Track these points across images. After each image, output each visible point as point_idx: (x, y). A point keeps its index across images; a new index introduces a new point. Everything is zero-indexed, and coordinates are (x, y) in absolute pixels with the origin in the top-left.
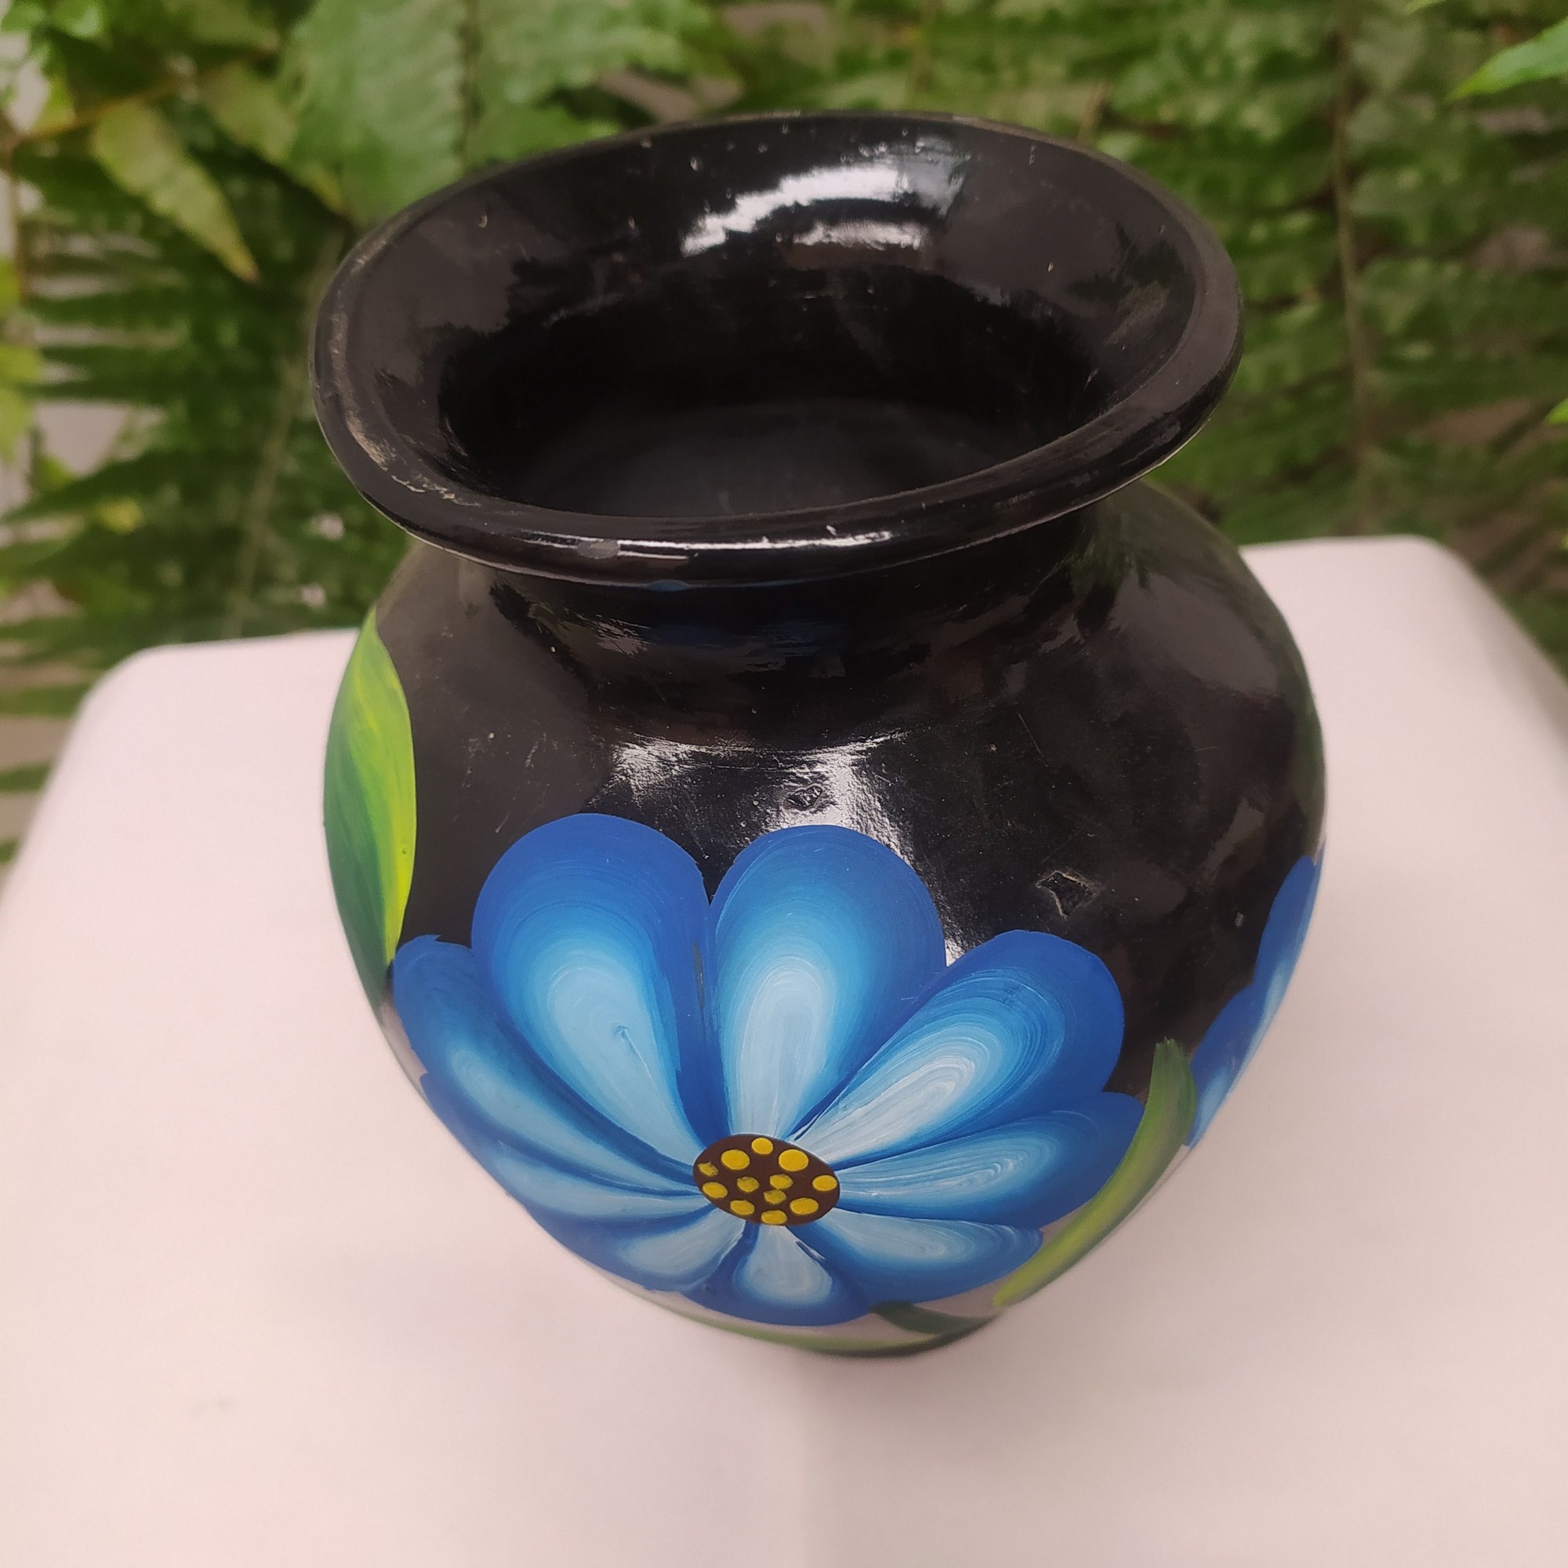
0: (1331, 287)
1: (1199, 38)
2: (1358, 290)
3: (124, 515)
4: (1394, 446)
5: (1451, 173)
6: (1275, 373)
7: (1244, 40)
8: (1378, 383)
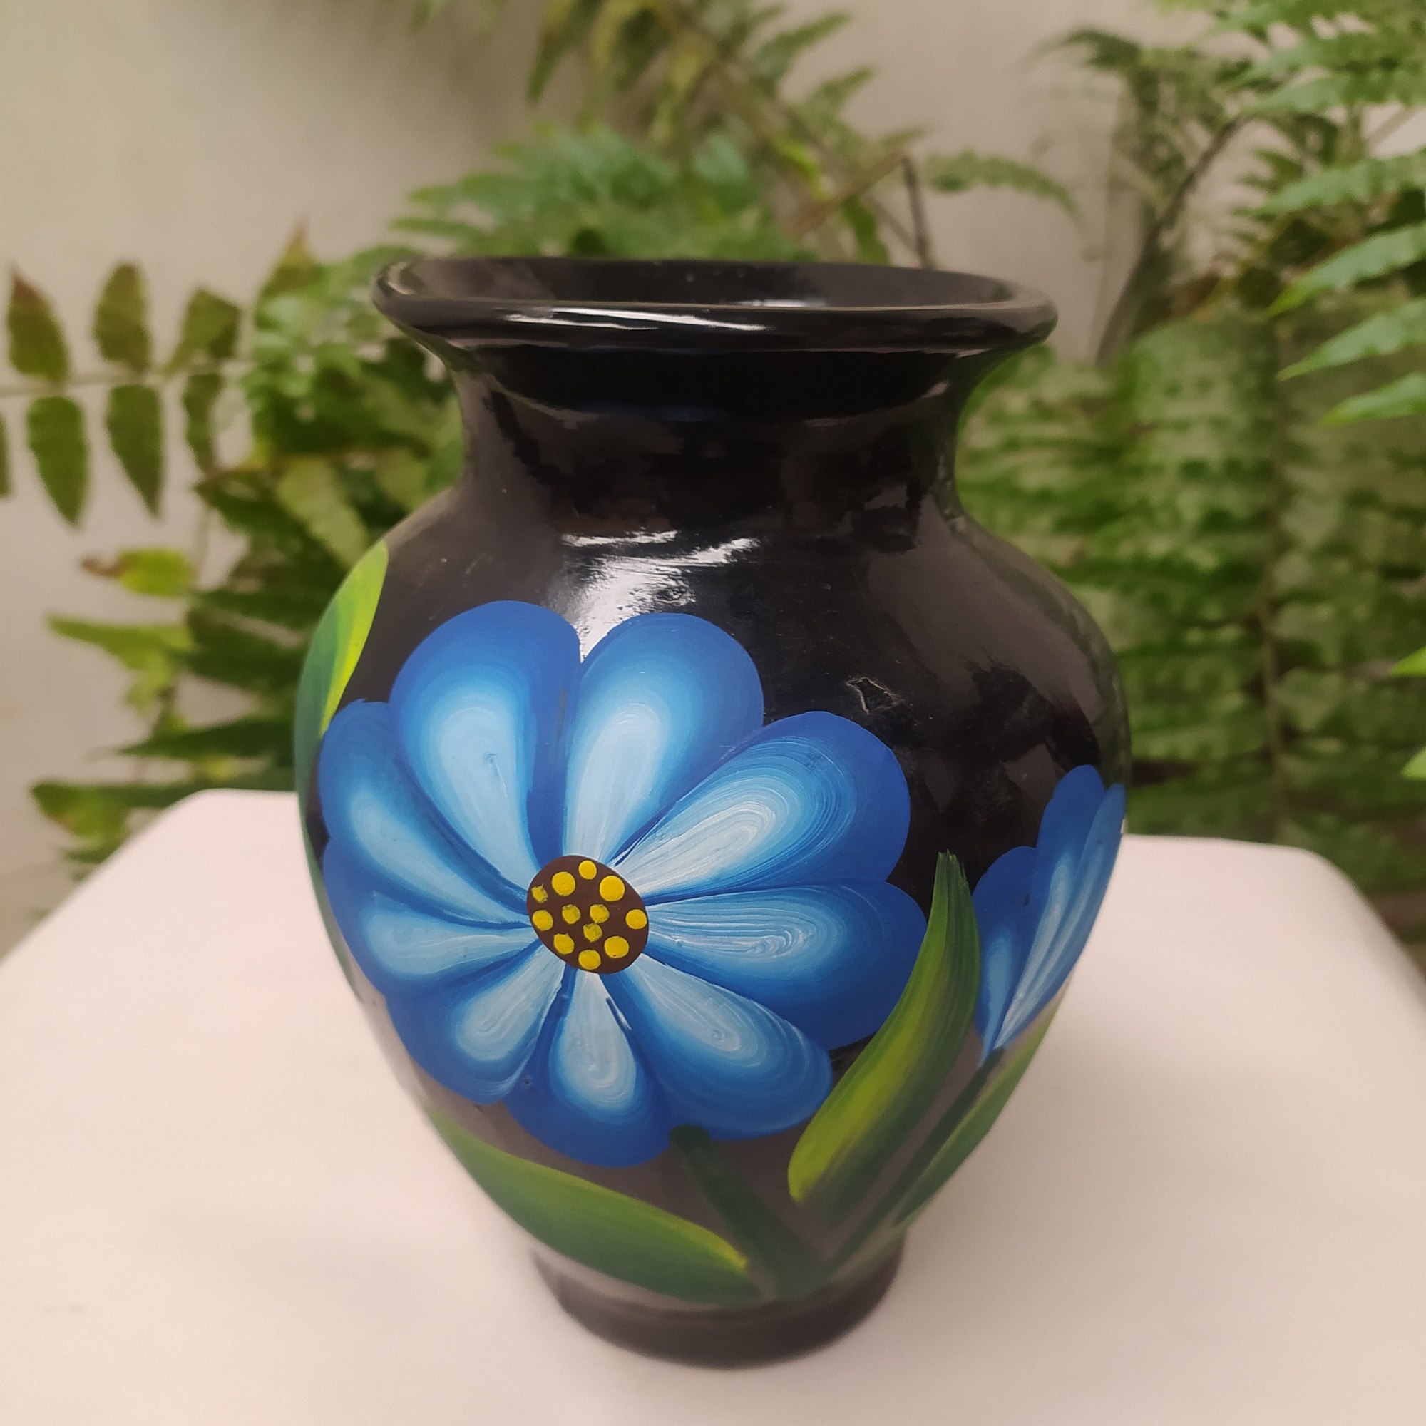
0: (1255, 689)
1: (1156, 498)
2: (1280, 695)
3: (225, 769)
4: (1308, 825)
5: (1361, 611)
6: (1204, 749)
7: (1191, 503)
8: (1294, 768)
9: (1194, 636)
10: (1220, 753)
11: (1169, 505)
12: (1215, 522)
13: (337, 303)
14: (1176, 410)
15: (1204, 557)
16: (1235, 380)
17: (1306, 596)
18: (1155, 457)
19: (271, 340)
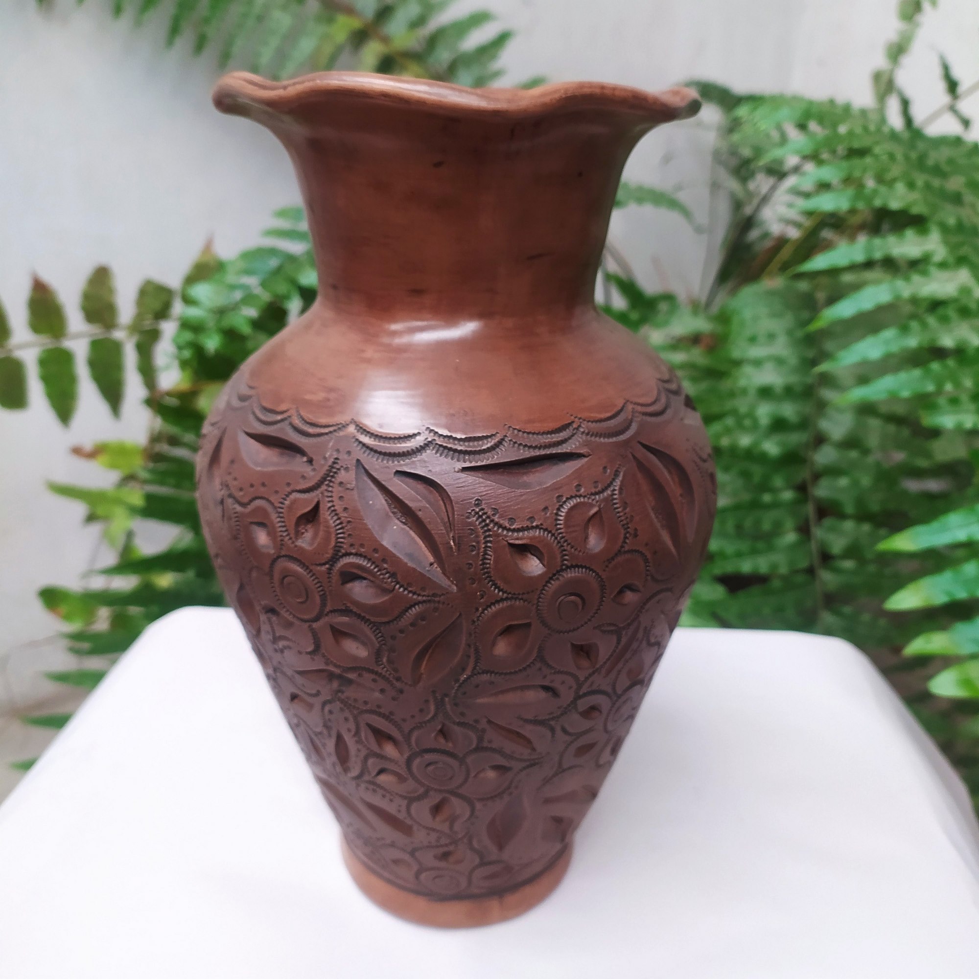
0: (804, 530)
1: (743, 409)
2: (819, 533)
3: (165, 580)
4: (837, 613)
5: (866, 481)
6: (774, 567)
7: (764, 412)
8: (828, 578)
9: (767, 498)
10: (783, 570)
11: (751, 415)
12: (779, 425)
13: (233, 287)
14: (756, 352)
15: (772, 447)
16: (790, 333)
17: (833, 471)
18: (742, 382)
19: (193, 312)
